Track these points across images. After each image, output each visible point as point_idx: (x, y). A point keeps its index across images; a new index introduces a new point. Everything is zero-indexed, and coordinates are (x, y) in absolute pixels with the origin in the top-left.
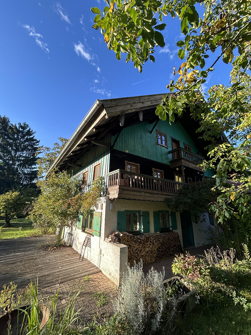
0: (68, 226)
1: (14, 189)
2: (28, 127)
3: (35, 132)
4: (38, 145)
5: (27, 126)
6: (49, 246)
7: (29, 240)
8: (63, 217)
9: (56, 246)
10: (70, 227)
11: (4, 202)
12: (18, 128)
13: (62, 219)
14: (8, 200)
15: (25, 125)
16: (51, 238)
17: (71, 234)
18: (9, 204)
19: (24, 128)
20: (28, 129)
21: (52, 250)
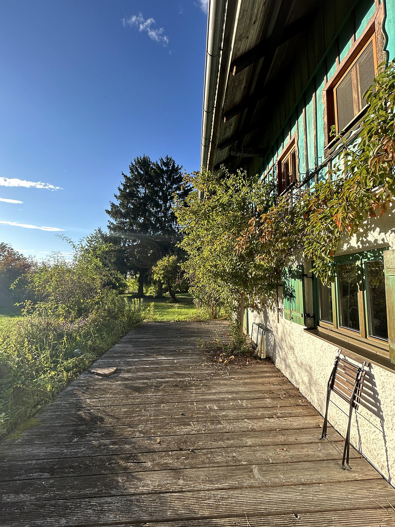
0: (254, 307)
1: (171, 253)
3: (182, 167)
4: (189, 186)
5: (171, 160)
6: (219, 349)
7: (188, 328)
8: (240, 285)
9: (235, 352)
10: (261, 310)
11: (163, 269)
12: (160, 165)
13: (238, 291)
14: (166, 267)
16: (223, 328)
17: (265, 329)
18: (168, 272)
19: (166, 164)
21: (226, 365)
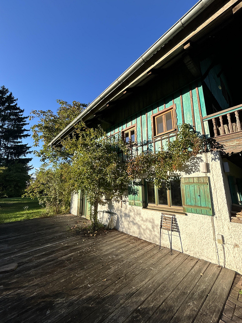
2: (7, 92)
5: (7, 90)
15: (4, 89)
20: (8, 94)
